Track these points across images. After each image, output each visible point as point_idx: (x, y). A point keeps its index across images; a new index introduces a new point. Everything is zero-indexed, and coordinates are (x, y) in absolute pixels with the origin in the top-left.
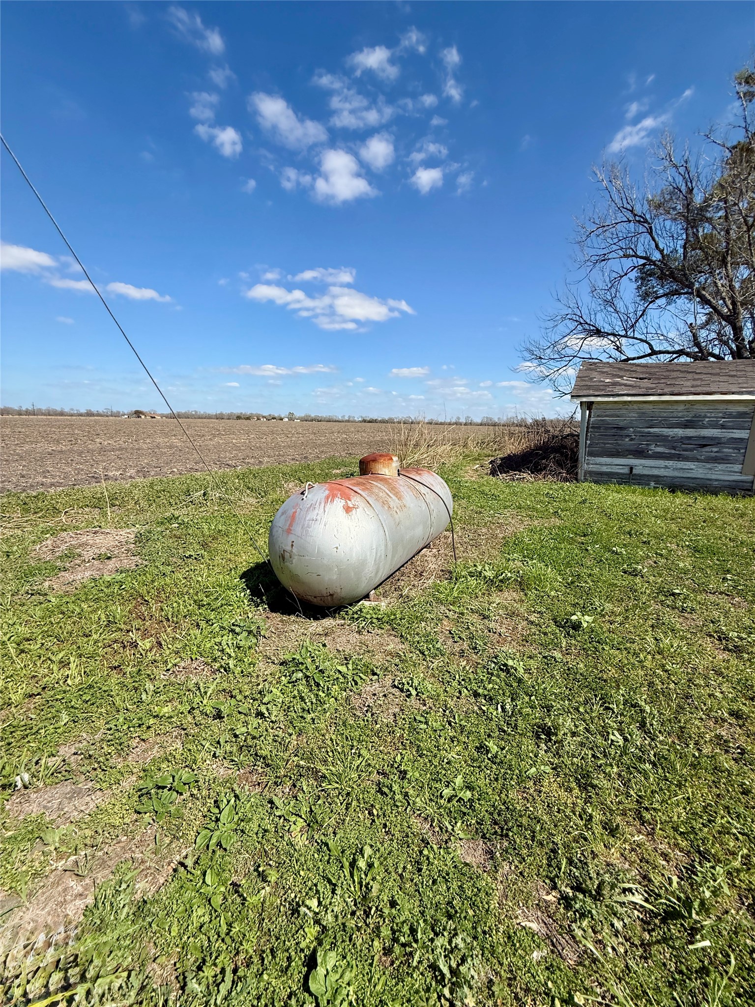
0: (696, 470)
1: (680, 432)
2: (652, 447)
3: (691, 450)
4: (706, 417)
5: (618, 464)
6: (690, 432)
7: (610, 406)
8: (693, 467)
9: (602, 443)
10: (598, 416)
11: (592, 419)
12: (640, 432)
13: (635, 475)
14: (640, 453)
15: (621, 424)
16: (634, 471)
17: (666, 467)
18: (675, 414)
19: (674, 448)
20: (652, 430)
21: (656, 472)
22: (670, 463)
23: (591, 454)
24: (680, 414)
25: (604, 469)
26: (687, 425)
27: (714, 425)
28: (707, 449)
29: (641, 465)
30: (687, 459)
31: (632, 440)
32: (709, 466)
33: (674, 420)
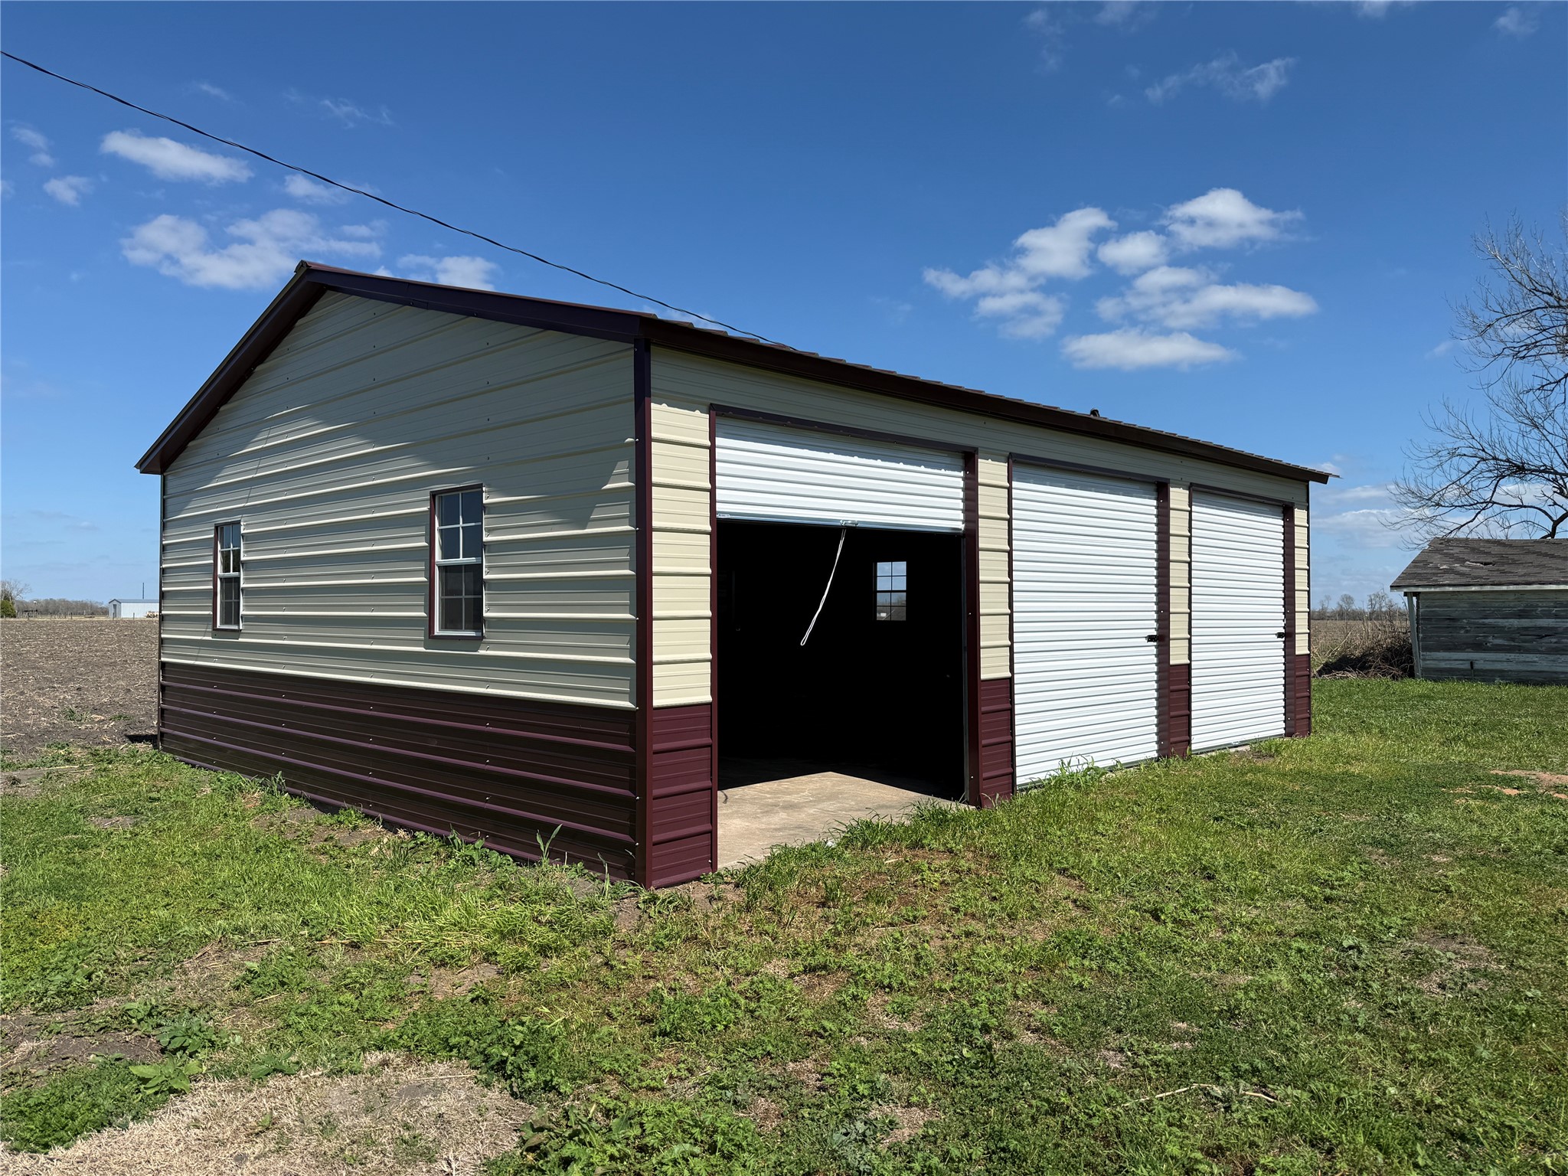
0: (1541, 663)
1: (1515, 623)
2: (1490, 639)
3: (1531, 641)
4: (1538, 606)
5: (1458, 659)
6: (1525, 622)
7: (1438, 596)
8: (1536, 659)
9: (1437, 636)
10: (1427, 607)
11: (1421, 610)
12: (1474, 623)
13: (1478, 670)
14: (1479, 647)
15: (1454, 615)
16: (1476, 666)
17: (1508, 661)
18: (1507, 604)
19: (1513, 640)
20: (1486, 621)
21: (1498, 666)
22: (1512, 656)
23: (1426, 649)
24: (1512, 604)
25: (1443, 665)
26: (1521, 615)
27: (1548, 615)
28: (1546, 640)
29: (1483, 660)
30: (1528, 651)
31: (1467, 632)
32: (1552, 657)
33: (1507, 611)
